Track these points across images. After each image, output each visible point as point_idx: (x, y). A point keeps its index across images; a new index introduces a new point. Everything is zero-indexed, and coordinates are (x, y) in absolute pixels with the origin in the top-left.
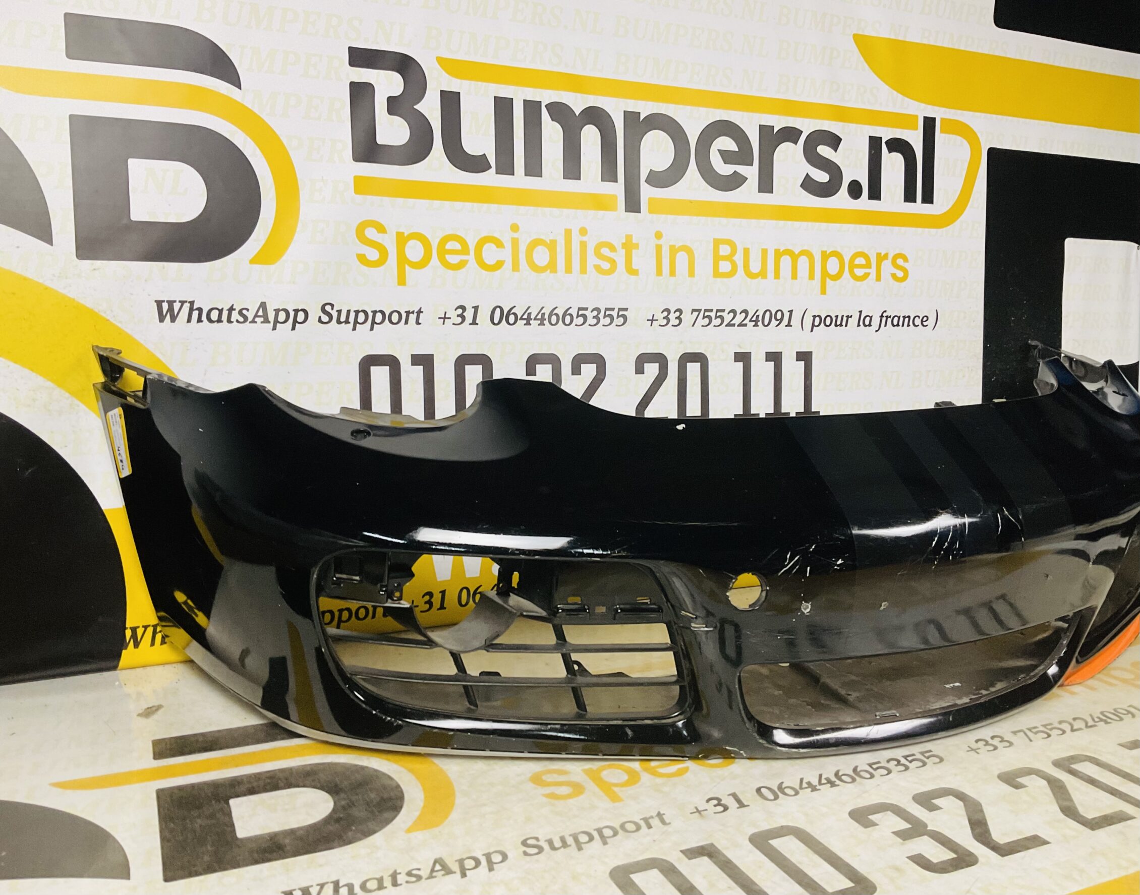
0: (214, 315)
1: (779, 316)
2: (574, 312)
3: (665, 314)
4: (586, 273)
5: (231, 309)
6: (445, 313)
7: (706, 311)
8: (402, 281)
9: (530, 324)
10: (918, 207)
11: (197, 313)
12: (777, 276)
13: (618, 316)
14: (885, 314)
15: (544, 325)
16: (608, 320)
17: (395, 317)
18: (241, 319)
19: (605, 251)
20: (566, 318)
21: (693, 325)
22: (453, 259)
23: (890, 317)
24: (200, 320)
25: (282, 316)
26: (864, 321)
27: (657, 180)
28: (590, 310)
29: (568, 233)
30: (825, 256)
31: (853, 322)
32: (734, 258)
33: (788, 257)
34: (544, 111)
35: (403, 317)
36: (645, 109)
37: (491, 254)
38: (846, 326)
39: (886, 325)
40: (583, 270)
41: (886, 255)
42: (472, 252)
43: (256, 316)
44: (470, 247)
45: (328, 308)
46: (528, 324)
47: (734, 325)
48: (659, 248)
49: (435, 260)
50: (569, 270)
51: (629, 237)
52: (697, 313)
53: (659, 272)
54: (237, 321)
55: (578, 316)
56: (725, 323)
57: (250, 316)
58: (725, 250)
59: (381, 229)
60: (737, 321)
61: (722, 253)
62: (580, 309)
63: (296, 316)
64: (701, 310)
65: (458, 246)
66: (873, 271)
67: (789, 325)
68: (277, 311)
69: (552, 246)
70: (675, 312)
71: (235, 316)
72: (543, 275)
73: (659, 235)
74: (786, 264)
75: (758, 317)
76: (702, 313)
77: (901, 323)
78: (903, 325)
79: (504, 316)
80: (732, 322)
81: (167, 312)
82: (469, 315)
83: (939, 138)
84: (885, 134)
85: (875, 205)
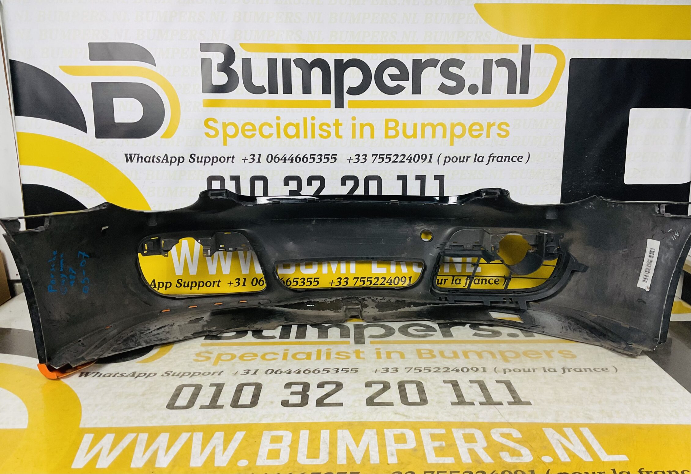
0: (147, 160)
1: (424, 157)
2: (308, 156)
3: (357, 157)
4: (315, 138)
5: (154, 157)
6: (245, 157)
7: (380, 155)
8: (225, 143)
9: (286, 162)
10: (518, 96)
11: (140, 159)
12: (423, 136)
13: (332, 158)
14: (492, 155)
15: (293, 162)
16: (326, 160)
17: (222, 160)
18: (158, 161)
19: (325, 127)
20: (304, 159)
21: (373, 162)
22: (249, 133)
23: (496, 157)
24: (142, 162)
25: (173, 160)
26: (478, 159)
27: (353, 91)
28: (317, 155)
29: (305, 120)
30: (453, 126)
31: (471, 160)
32: (397, 128)
33: (430, 127)
34: (292, 63)
35: (226, 159)
36: (346, 57)
37: (266, 131)
38: (467, 161)
39: (493, 161)
40: (313, 136)
41: (494, 124)
42: (257, 130)
43: (163, 160)
44: (257, 128)
45: (193, 156)
46: (285, 162)
47: (397, 162)
48: (354, 125)
49: (240, 134)
50: (305, 136)
51: (337, 120)
52: (376, 156)
53: (354, 136)
54: (156, 162)
55: (310, 158)
56: (392, 161)
57: (161, 159)
58: (392, 124)
59: (216, 121)
60: (399, 160)
61: (390, 126)
62: (311, 155)
63: (179, 160)
64: (377, 155)
65: (251, 128)
66: (485, 133)
67: (430, 161)
68: (172, 158)
69: (297, 126)
70: (362, 156)
71: (155, 160)
72: (292, 139)
73: (354, 118)
74: (428, 130)
75: (411, 158)
76: (378, 156)
77: (503, 160)
78: (505, 161)
79: (272, 158)
80: (396, 161)
81: (129, 158)
82: (256, 158)
83: (534, 56)
84: (495, 57)
85: (487, 97)
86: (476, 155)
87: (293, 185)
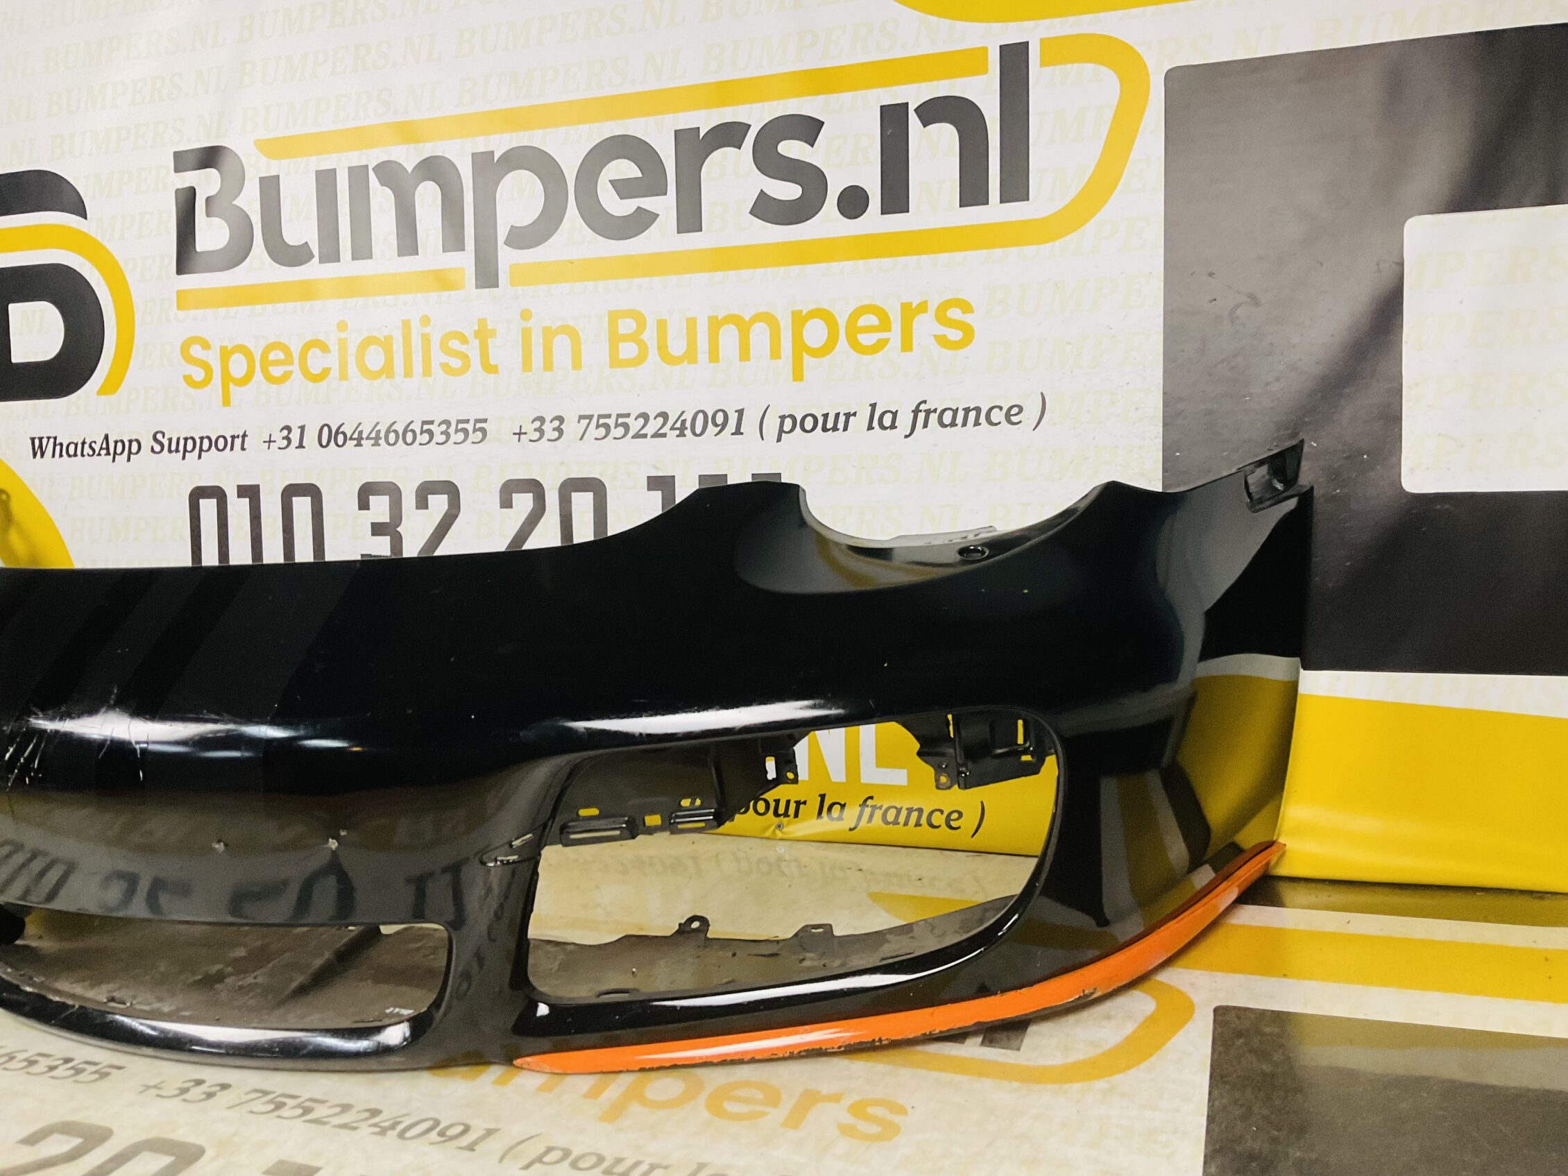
0: (72, 450)
1: (720, 418)
2: (416, 427)
3: (537, 424)
4: (430, 376)
5: (84, 443)
6: (270, 436)
7: (600, 417)
8: (226, 400)
9: (362, 445)
10: (995, 211)
11: (59, 448)
12: (714, 356)
13: (475, 430)
14: (923, 407)
15: (379, 445)
16: (461, 436)
17: (221, 443)
18: (91, 452)
19: (454, 344)
20: (406, 435)
21: (581, 439)
22: (276, 371)
23: (935, 411)
24: (61, 455)
25: (120, 448)
26: (881, 420)
27: (521, 238)
28: (436, 423)
29: (406, 324)
30: (799, 320)
31: (859, 424)
32: (642, 337)
33: (732, 327)
34: (371, 175)
35: (229, 443)
36: (501, 145)
37: (316, 361)
38: (845, 429)
39: (925, 425)
40: (427, 372)
41: (923, 307)
42: (296, 362)
43: (101, 448)
44: (294, 356)
45: (159, 436)
46: (359, 445)
47: (645, 436)
48: (526, 334)
49: (258, 376)
50: (408, 373)
51: (482, 322)
52: (588, 421)
53: (527, 365)
54: (89, 455)
55: (422, 432)
56: (631, 433)
57: (97, 447)
58: (627, 326)
59: (206, 345)
60: (650, 429)
61: (622, 330)
62: (424, 423)
63: (130, 447)
64: (592, 416)
65: (281, 356)
66: (895, 335)
67: (738, 432)
69: (387, 344)
70: (551, 422)
71: (87, 450)
72: (377, 382)
73: (526, 315)
74: (729, 337)
75: (684, 422)
76: (595, 420)
77: (959, 420)
78: (964, 424)
79: (332, 436)
80: (642, 432)
81: (38, 448)
82: (295, 436)
83: (1038, 74)
84: (915, 95)
85: (896, 222)
86: (873, 406)
87: (380, 508)
